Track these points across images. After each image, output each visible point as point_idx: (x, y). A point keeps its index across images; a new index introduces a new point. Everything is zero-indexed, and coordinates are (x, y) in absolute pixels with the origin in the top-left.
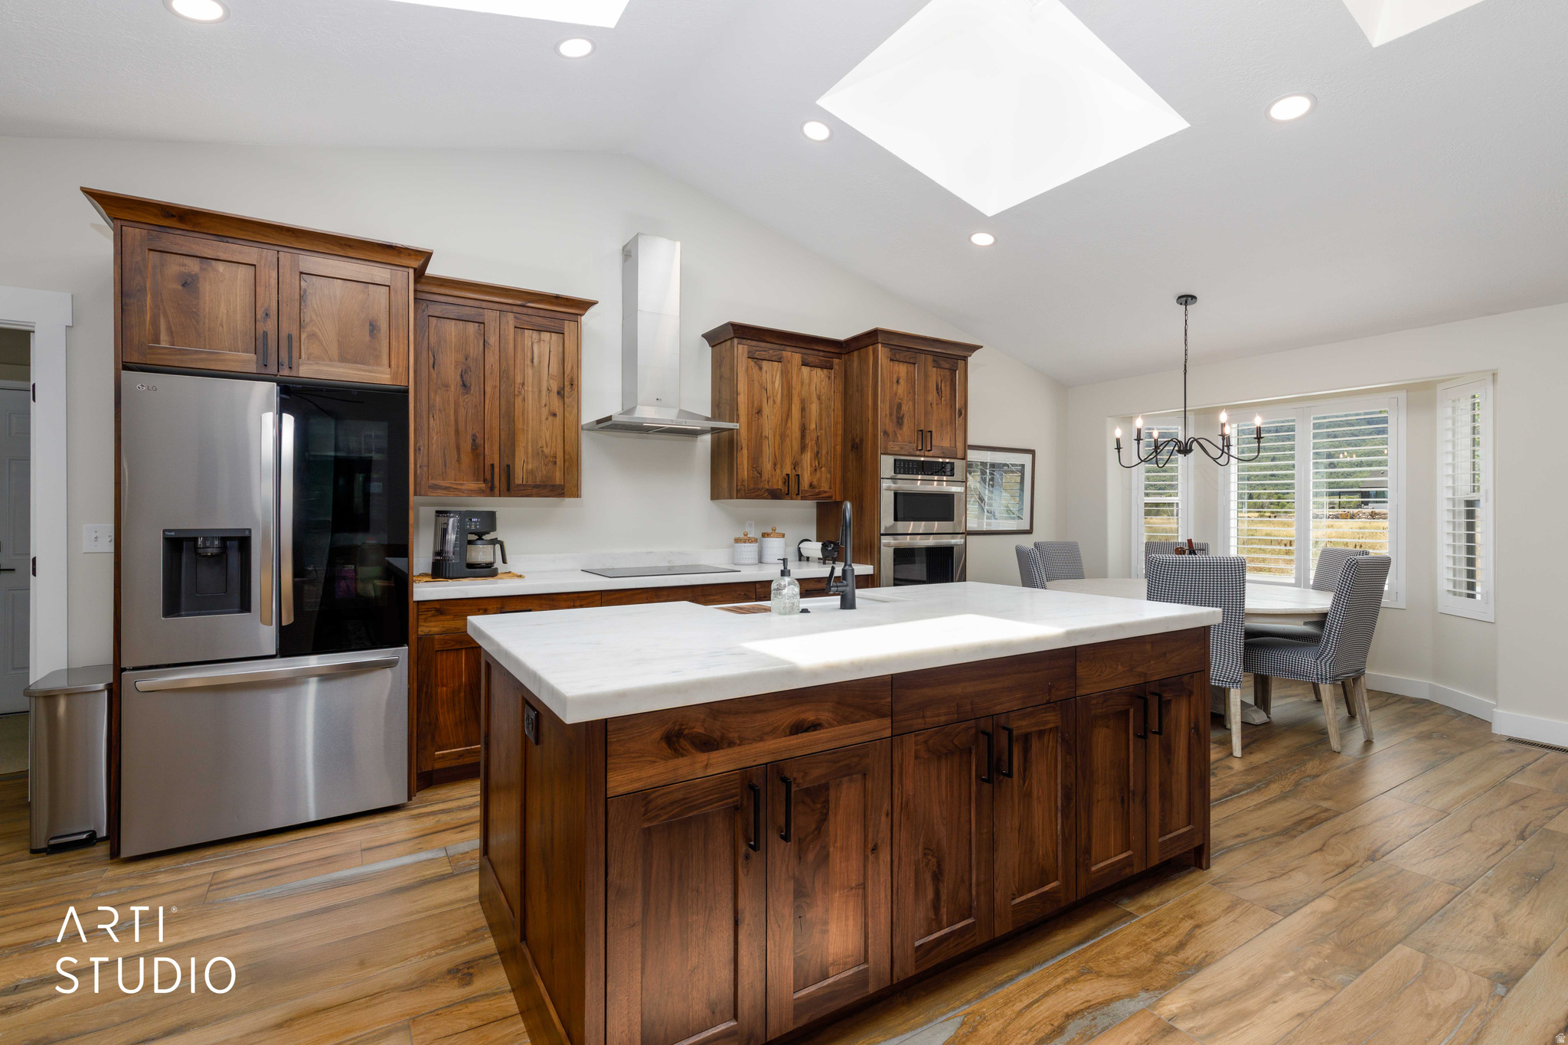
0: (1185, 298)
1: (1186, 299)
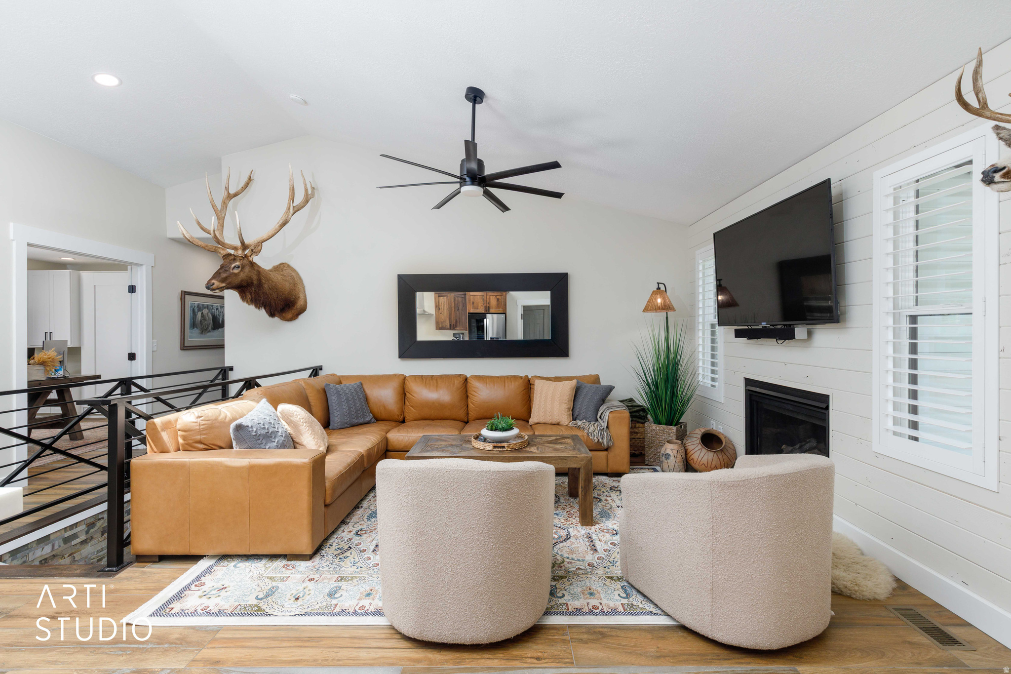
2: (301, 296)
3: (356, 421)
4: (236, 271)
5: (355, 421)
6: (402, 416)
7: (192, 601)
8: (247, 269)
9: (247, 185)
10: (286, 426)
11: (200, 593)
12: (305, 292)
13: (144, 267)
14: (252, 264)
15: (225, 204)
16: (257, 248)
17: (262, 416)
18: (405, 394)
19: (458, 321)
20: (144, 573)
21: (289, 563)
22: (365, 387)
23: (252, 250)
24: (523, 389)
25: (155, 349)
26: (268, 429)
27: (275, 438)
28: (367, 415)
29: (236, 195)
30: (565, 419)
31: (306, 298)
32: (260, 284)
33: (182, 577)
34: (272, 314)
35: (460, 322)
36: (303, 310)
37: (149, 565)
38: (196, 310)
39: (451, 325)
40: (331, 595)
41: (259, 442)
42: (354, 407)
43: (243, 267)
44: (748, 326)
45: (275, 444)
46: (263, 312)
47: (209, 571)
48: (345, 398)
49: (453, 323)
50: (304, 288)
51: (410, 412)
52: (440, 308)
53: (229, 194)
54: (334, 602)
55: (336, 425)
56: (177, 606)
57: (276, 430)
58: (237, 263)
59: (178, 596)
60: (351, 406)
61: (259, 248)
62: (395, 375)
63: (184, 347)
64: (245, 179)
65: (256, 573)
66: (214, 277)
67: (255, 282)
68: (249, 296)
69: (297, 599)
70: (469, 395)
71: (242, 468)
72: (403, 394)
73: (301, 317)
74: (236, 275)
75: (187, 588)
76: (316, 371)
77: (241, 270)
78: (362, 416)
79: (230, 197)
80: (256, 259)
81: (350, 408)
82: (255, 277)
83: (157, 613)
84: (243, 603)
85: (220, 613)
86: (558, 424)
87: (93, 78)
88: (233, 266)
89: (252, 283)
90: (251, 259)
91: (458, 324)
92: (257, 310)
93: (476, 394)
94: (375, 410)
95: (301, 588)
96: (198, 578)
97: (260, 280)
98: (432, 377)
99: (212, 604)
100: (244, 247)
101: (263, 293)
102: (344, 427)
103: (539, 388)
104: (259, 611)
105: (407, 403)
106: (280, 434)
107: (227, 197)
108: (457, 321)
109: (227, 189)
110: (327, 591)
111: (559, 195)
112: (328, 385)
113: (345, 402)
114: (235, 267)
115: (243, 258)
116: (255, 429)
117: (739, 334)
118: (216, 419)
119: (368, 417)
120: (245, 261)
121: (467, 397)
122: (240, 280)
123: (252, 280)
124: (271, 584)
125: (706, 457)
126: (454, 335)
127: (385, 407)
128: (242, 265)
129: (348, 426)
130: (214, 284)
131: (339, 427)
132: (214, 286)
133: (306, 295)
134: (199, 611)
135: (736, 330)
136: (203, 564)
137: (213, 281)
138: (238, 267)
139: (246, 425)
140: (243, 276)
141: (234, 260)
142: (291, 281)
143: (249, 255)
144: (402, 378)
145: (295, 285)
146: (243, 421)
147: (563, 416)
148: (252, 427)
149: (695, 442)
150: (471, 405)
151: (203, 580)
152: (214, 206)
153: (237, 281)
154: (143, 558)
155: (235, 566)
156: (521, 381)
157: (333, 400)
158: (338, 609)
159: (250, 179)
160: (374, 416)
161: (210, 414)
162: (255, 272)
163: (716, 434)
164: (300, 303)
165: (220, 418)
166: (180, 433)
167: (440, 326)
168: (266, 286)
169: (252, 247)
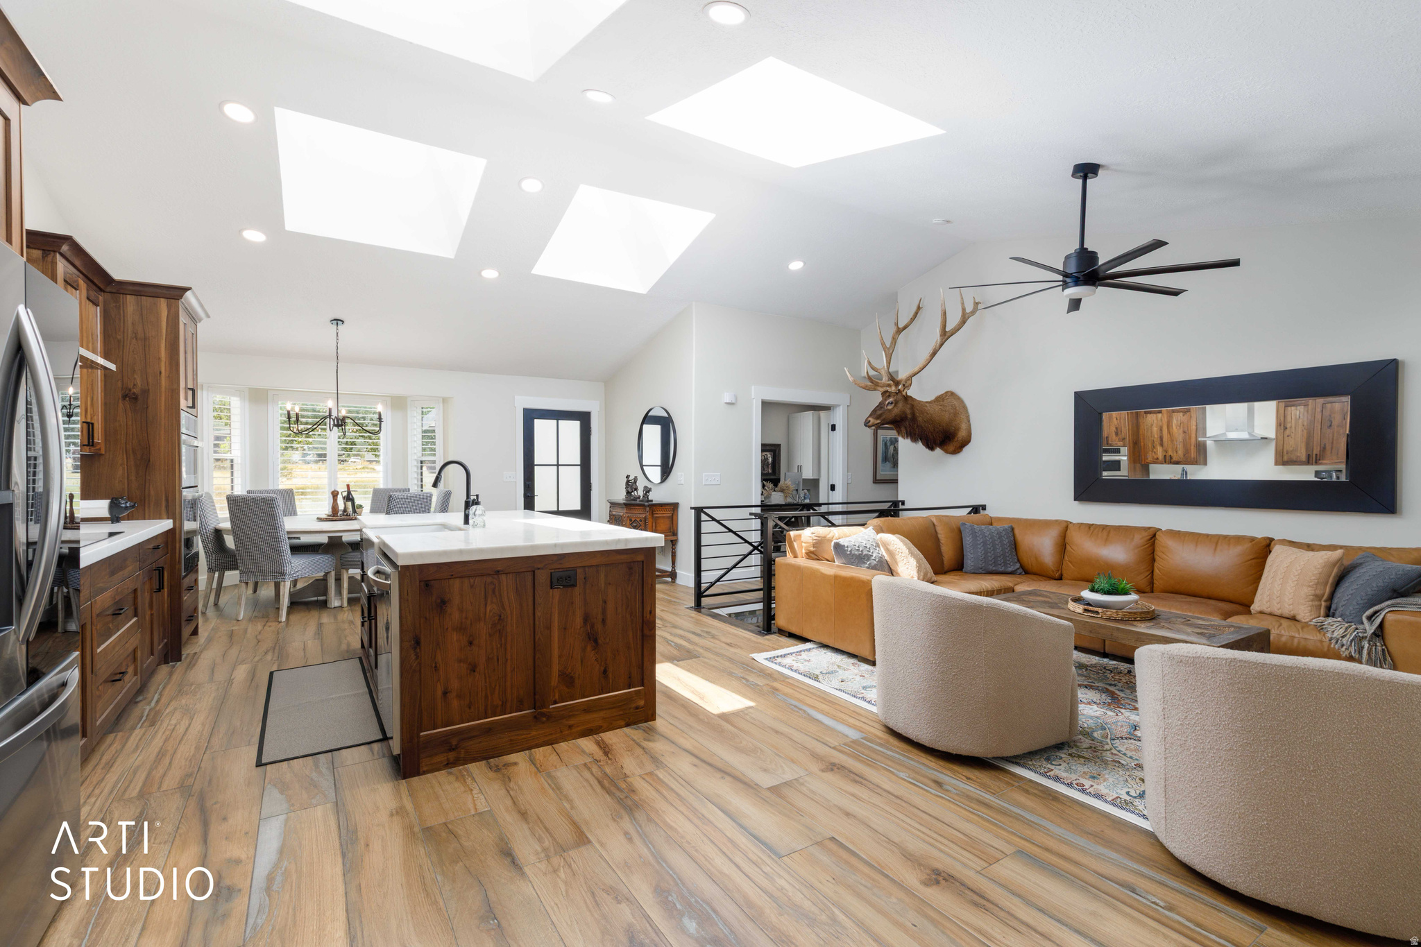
0: (335, 322)
1: (337, 321)
2: (964, 426)
3: (994, 568)
4: (890, 407)
5: (992, 568)
6: (1060, 572)
7: (788, 661)
8: (900, 405)
9: (916, 314)
10: (884, 554)
11: (795, 659)
12: (969, 421)
13: (841, 407)
14: (907, 398)
15: (894, 341)
16: (907, 383)
17: (860, 540)
18: (1065, 548)
19: (1328, 447)
20: (778, 640)
21: (858, 663)
22: (1017, 532)
23: (904, 385)
24: (1251, 557)
25: (850, 481)
26: (862, 551)
27: (868, 560)
28: (1011, 564)
29: (905, 328)
30: (1307, 612)
31: (970, 428)
32: (914, 418)
33: (792, 648)
34: (930, 446)
35: (1332, 448)
36: (966, 442)
37: (783, 637)
38: (888, 444)
39: (1309, 456)
40: (865, 688)
41: (852, 561)
42: (992, 552)
43: (896, 403)
45: (867, 565)
46: (920, 446)
47: (809, 650)
48: (981, 541)
49: (1316, 451)
50: (968, 417)
51: (1069, 569)
52: (1288, 426)
53: (898, 328)
54: (863, 691)
55: (969, 569)
56: (779, 660)
57: (871, 554)
58: (891, 400)
59: (783, 656)
60: (989, 550)
61: (910, 382)
62: (1056, 521)
63: (876, 481)
64: (914, 309)
65: (834, 660)
66: (870, 416)
67: (909, 416)
68: (904, 431)
69: (842, 681)
70: (1156, 557)
71: (831, 576)
72: (1063, 545)
73: (966, 449)
74: (890, 410)
75: (791, 654)
76: (976, 509)
77: (895, 406)
78: (1003, 564)
79: (899, 331)
80: (910, 392)
81: (986, 553)
82: (908, 411)
83: (768, 659)
84: (811, 671)
85: (797, 671)
87: (788, 267)
88: (887, 402)
89: (906, 417)
90: (904, 393)
91: (1328, 452)
92: (913, 444)
93: (1165, 557)
94: (1025, 560)
95: (851, 677)
96: (800, 652)
97: (913, 414)
98: (1104, 528)
99: (796, 666)
100: (897, 383)
101: (918, 426)
102: (977, 572)
103: (1278, 559)
104: (816, 678)
105: (1066, 557)
106: (873, 558)
107: (897, 332)
108: (1325, 448)
109: (897, 324)
110: (865, 685)
111: (1235, 263)
112: (964, 524)
113: (982, 544)
114: (889, 403)
115: (897, 393)
116: (849, 549)
118: (825, 537)
119: (1012, 567)
120: (899, 396)
121: (1154, 560)
122: (893, 415)
123: (906, 414)
124: (836, 668)
126: (1317, 473)
127: (1036, 558)
128: (895, 400)
129: (983, 572)
130: (870, 421)
131: (973, 571)
132: (870, 423)
133: (970, 425)
134: (787, 666)
136: (808, 645)
137: (869, 419)
138: (892, 403)
139: (842, 544)
140: (896, 411)
141: (889, 396)
142: (952, 411)
143: (902, 390)
144: (1065, 525)
145: (956, 414)
146: (842, 542)
147: (1302, 607)
148: (847, 547)
150: (1156, 571)
151: (802, 653)
152: (883, 344)
153: (891, 416)
154: (781, 632)
155: (825, 653)
156: (1247, 545)
157: (968, 540)
158: (861, 696)
159: (919, 308)
160: (1022, 566)
161: (821, 532)
162: (909, 406)
164: (962, 434)
165: (828, 536)
166: (803, 544)
167: (1285, 458)
168: (920, 419)
169: (903, 383)
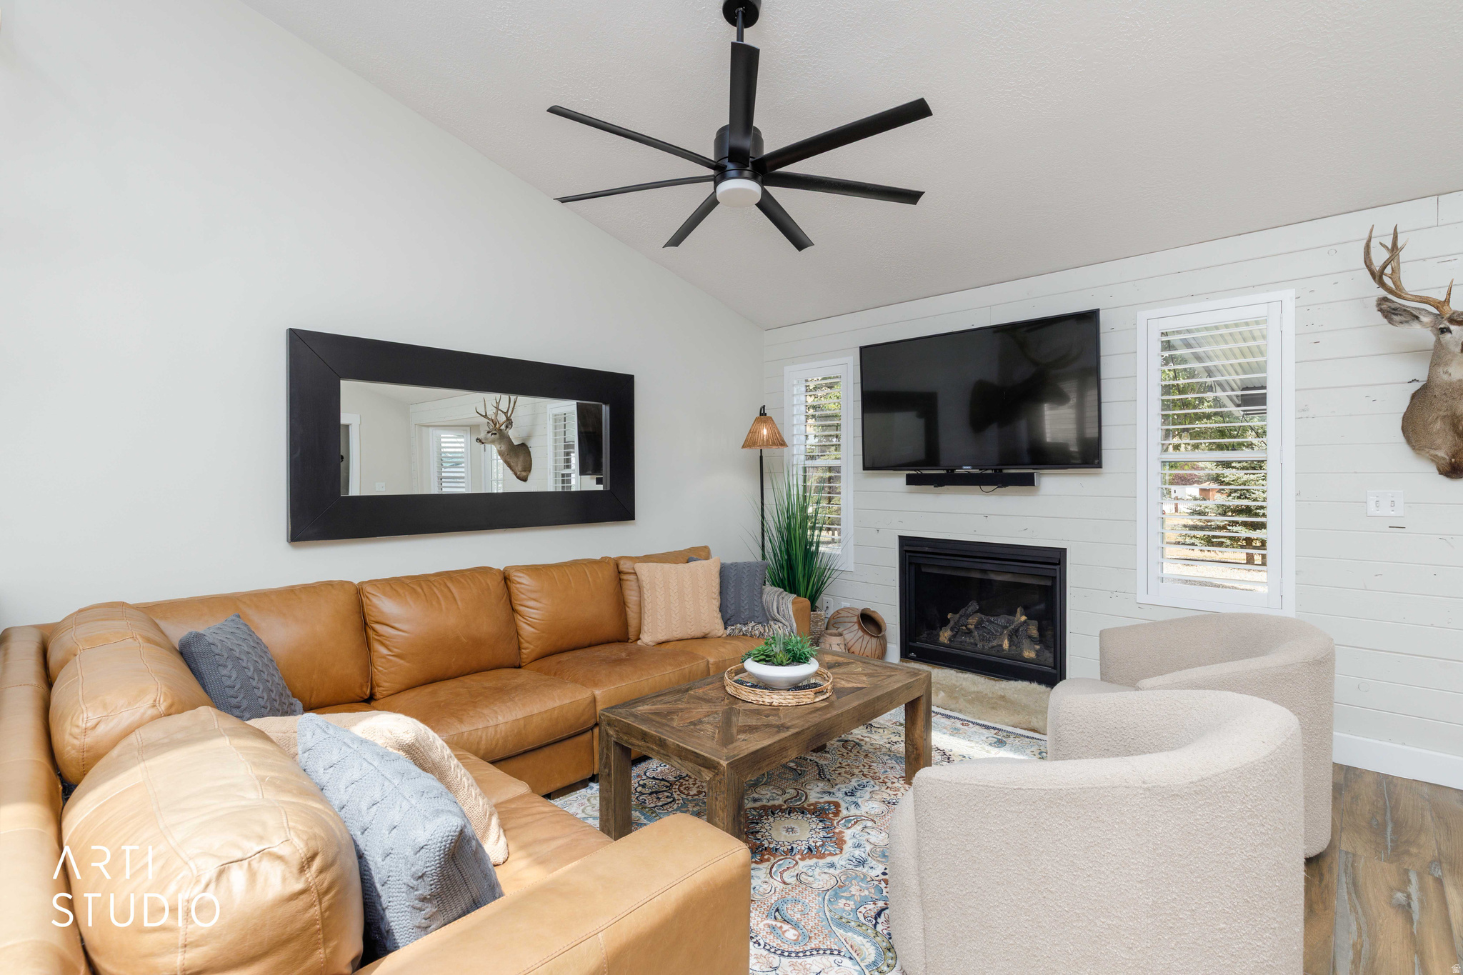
6: (370, 685)
30: (717, 627)
42: (274, 689)
44: (915, 470)
48: (251, 668)
60: (269, 686)
70: (521, 608)
72: (364, 629)
81: (268, 692)
86: (704, 637)
93: (539, 604)
94: (297, 683)
113: (256, 676)
117: (911, 480)
121: (515, 612)
125: (869, 646)
135: (908, 476)
144: (351, 589)
149: (852, 629)
150: (526, 630)
157: (226, 677)
163: (870, 613)
